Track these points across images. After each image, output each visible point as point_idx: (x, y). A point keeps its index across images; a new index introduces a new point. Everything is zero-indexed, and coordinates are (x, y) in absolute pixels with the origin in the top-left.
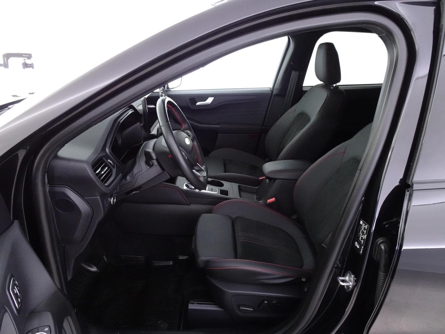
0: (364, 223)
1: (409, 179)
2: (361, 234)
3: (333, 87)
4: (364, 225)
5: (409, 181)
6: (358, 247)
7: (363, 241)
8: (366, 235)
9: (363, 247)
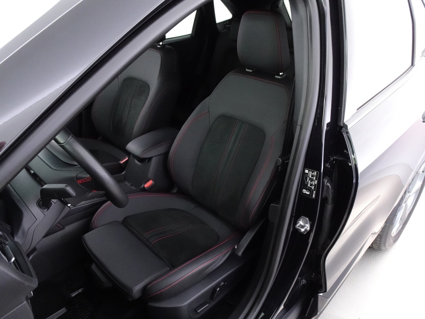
0: (311, 171)
1: (341, 122)
2: (310, 181)
3: (159, 45)
4: (311, 172)
5: (341, 123)
6: (308, 193)
7: (313, 186)
8: (316, 181)
9: (314, 192)
